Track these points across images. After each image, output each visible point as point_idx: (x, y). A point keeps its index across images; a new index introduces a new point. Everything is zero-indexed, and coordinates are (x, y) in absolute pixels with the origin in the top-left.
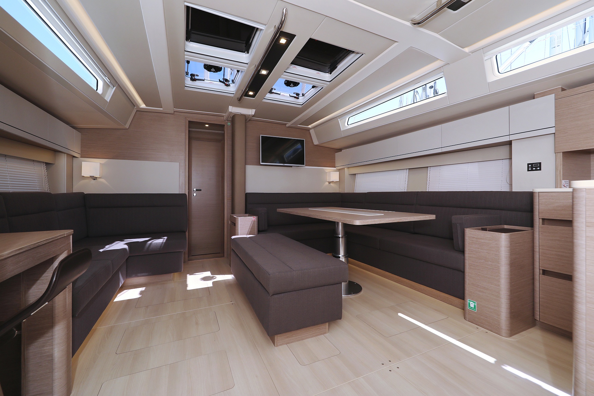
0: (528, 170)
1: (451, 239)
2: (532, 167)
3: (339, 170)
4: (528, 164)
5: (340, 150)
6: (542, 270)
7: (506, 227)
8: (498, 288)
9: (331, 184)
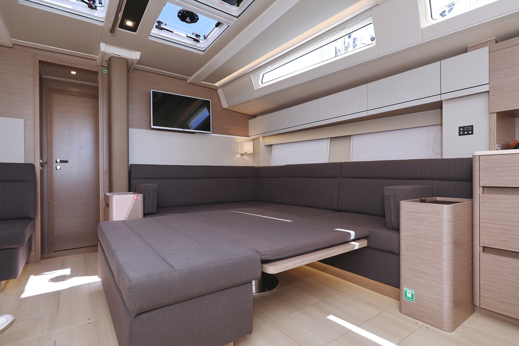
0: (460, 135)
1: (384, 216)
2: (464, 131)
3: (253, 140)
4: (460, 128)
5: (254, 116)
6: (482, 247)
7: (439, 199)
8: (440, 272)
9: (244, 156)
